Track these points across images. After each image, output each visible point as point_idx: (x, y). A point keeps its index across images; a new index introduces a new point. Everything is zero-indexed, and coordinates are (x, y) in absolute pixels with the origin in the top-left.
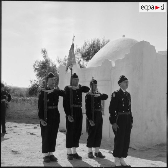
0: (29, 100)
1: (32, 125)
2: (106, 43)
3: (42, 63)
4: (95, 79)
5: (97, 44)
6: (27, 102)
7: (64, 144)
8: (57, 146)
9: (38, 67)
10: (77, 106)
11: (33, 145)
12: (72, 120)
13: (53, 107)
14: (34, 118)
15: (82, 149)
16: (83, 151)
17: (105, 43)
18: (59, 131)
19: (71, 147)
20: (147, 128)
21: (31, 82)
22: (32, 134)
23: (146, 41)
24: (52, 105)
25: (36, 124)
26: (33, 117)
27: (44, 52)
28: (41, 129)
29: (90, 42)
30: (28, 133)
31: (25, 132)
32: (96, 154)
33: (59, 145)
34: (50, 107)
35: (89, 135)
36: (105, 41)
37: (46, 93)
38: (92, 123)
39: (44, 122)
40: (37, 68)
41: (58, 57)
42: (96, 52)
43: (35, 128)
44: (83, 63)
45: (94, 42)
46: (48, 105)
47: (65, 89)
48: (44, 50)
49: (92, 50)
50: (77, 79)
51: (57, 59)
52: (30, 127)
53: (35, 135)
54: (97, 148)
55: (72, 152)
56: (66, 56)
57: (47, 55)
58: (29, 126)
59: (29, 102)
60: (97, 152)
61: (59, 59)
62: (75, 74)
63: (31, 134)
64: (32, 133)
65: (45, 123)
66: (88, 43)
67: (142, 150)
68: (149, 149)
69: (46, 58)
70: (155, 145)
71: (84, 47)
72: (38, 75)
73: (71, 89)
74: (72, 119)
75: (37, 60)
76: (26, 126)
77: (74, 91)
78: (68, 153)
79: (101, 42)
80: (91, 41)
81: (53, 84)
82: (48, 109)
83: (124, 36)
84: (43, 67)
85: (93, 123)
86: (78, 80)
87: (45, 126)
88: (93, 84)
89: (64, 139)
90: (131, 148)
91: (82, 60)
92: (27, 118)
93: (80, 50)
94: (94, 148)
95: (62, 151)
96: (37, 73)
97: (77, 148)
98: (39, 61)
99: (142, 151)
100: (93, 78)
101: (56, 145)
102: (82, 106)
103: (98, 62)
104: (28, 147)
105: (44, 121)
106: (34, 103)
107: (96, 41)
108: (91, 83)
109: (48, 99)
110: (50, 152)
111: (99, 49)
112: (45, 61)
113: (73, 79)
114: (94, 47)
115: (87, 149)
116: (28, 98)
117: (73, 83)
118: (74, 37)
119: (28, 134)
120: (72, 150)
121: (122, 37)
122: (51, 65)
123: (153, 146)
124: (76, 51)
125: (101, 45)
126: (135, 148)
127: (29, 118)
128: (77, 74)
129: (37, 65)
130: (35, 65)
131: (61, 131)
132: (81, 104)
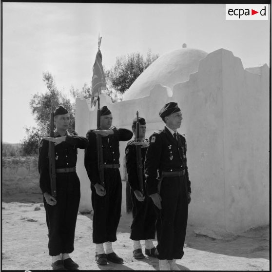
0: (24, 162)
1: (30, 204)
2: (154, 61)
3: (46, 98)
4: (141, 116)
5: (138, 62)
6: (21, 166)
7: (89, 236)
8: (77, 240)
9: (38, 106)
10: (110, 166)
11: (34, 240)
12: (103, 193)
13: (68, 170)
14: (33, 193)
15: (122, 244)
16: (124, 246)
17: (152, 60)
18: (79, 212)
19: (102, 242)
20: (233, 201)
21: (28, 130)
22: (32, 221)
24: (65, 166)
25: (38, 203)
26: (33, 191)
27: (48, 78)
28: (45, 211)
29: (126, 61)
30: (24, 219)
31: (19, 217)
32: (147, 251)
33: (80, 238)
34: (62, 170)
35: (133, 217)
36: (151, 57)
37: (53, 143)
38: (139, 196)
39: (51, 197)
40: (37, 108)
41: (72, 87)
42: (136, 76)
43: (37, 209)
44: (116, 96)
45: (132, 60)
46: (57, 167)
47: (87, 137)
48: (47, 75)
49: (129, 73)
50: (109, 116)
51: (72, 90)
52: (28, 209)
53: (36, 221)
54: (149, 240)
55: (105, 250)
56: (85, 85)
57: (53, 82)
58: (26, 206)
59: (24, 165)
60: (150, 248)
61: (75, 91)
62: (105, 108)
63: (29, 221)
64: (31, 218)
65: (52, 200)
66: (122, 62)
67: (227, 239)
68: (239, 236)
69: (52, 89)
70: (248, 229)
71: (115, 69)
72: (39, 119)
73: (99, 135)
74: (102, 190)
75: (36, 94)
76: (20, 206)
77: (104, 139)
78: (97, 253)
79: (145, 60)
80: (127, 58)
81: (66, 126)
82: (56, 173)
83: (184, 46)
84: (46, 104)
85: (142, 195)
86: (111, 118)
87: (52, 205)
88: (138, 124)
89: (89, 227)
90: (208, 236)
91: (113, 90)
92: (22, 192)
94: (144, 241)
95: (87, 249)
96: (36, 115)
97: (113, 243)
98: (40, 95)
99: (228, 241)
100: (137, 114)
101: (75, 239)
102: (119, 167)
103: (143, 90)
104: (23, 245)
105: (51, 195)
106: (34, 167)
107: (136, 58)
108: (135, 123)
109: (57, 155)
110: (63, 253)
111: (141, 70)
112: (49, 94)
113: (103, 117)
114: (132, 68)
115: (132, 243)
116: (23, 159)
117: (101, 124)
118: (100, 39)
119: (23, 222)
120: (105, 248)
121: (181, 48)
122: (61, 101)
123: (245, 232)
125: (145, 63)
126: (214, 236)
127: (26, 192)
128: (108, 108)
129: (37, 102)
130: (33, 102)
131: (83, 213)
132: (118, 163)
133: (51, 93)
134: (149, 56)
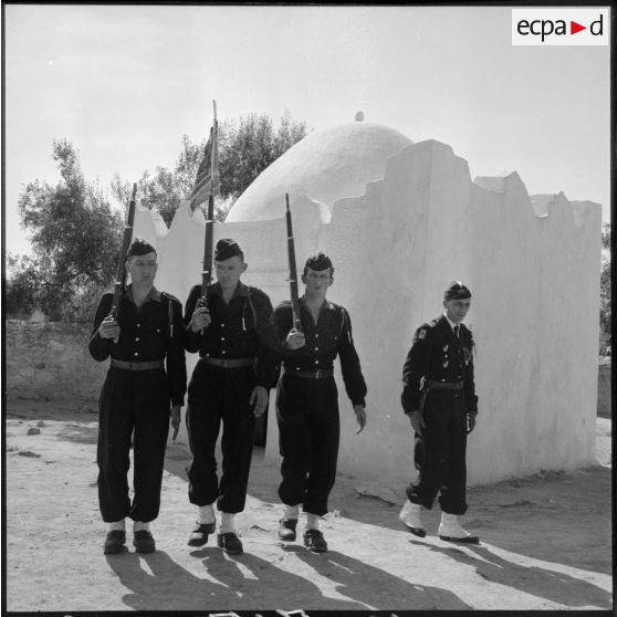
3: (58, 196)
5: (262, 136)
9: (37, 210)
11: (40, 493)
21: (12, 262)
23: (439, 143)
25: (32, 419)
27: (64, 154)
29: (234, 130)
30: (11, 450)
36: (290, 127)
40: (34, 213)
41: (118, 178)
43: (32, 432)
45: (250, 128)
48: (63, 147)
49: (241, 157)
51: (115, 183)
52: (13, 430)
53: (38, 456)
56: (145, 175)
57: (75, 165)
61: (122, 185)
63: (22, 454)
66: (226, 131)
75: (34, 183)
79: (275, 131)
80: (238, 124)
83: (359, 117)
84: (59, 210)
93: (196, 153)
98: (41, 185)
104: (21, 500)
107: (257, 126)
112: (66, 187)
114: (248, 145)
124: (184, 158)
125: (275, 139)
126: (393, 499)
129: (34, 201)
130: (26, 200)
133: (70, 186)
134: (286, 124)
